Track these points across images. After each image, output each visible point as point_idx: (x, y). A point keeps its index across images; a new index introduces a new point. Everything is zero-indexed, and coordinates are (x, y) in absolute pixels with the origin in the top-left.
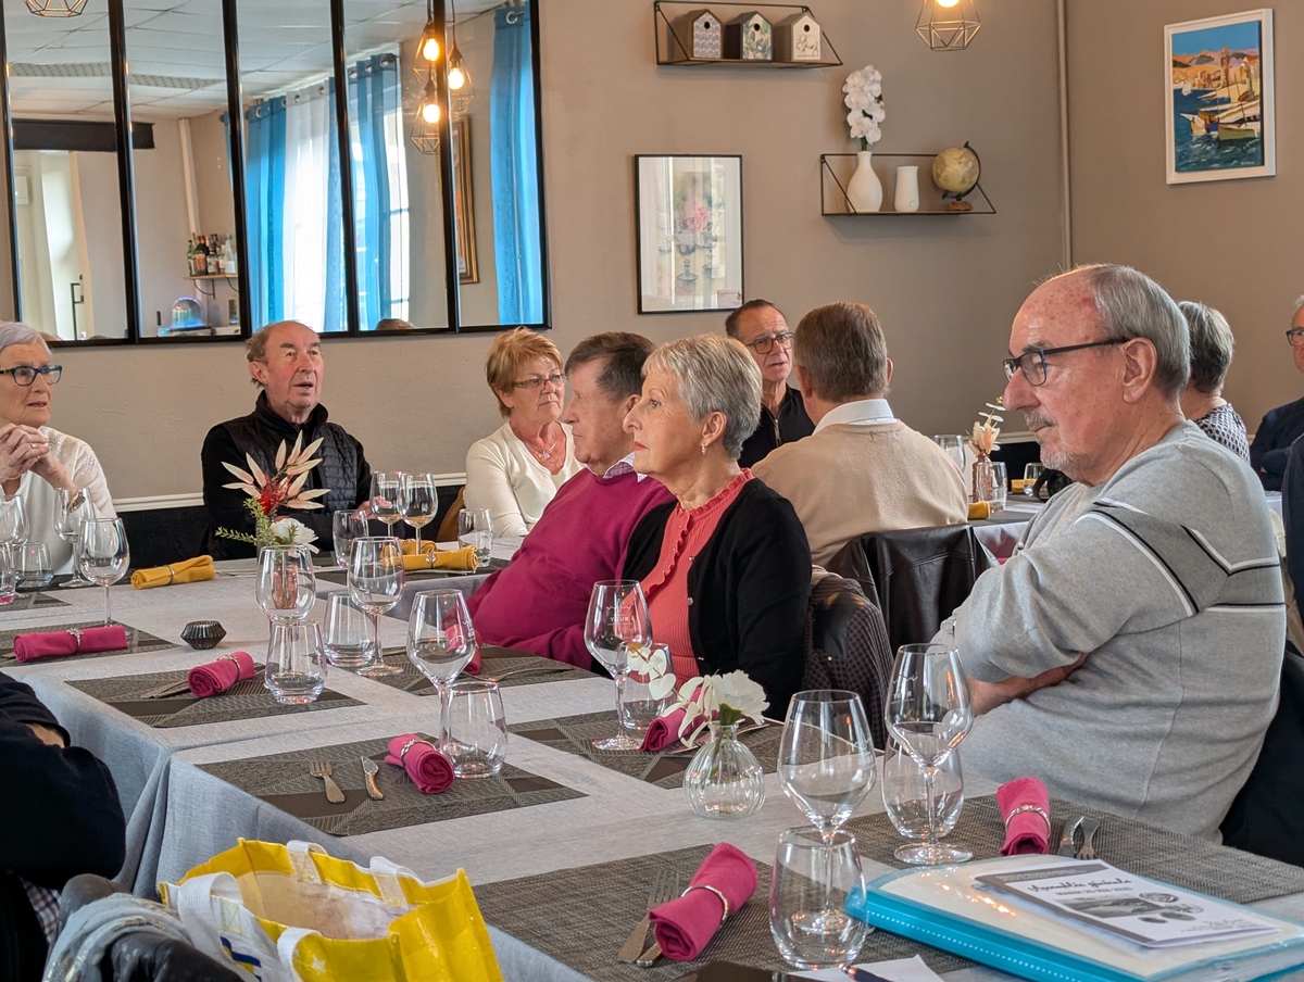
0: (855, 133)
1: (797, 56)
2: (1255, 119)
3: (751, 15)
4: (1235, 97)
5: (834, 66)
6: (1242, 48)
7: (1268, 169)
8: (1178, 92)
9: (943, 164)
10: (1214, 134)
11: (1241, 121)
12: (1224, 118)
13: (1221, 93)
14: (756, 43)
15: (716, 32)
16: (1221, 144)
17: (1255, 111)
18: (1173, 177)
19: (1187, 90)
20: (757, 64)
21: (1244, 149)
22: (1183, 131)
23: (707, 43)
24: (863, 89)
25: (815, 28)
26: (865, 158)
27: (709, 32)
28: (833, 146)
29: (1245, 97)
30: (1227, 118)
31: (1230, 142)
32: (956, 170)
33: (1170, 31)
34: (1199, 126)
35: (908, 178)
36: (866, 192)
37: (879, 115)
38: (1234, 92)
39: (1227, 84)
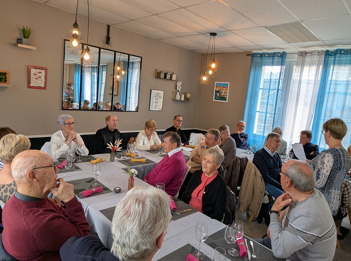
0: (178, 89)
1: (173, 79)
2: (226, 95)
3: (168, 73)
4: (223, 92)
5: (177, 81)
6: (225, 86)
7: (227, 102)
8: (216, 90)
9: (187, 95)
10: (220, 96)
11: (224, 95)
12: (222, 95)
13: (222, 91)
14: (168, 77)
15: (164, 75)
16: (221, 97)
17: (226, 94)
18: (214, 100)
19: (217, 90)
20: (168, 79)
21: (224, 99)
22: (216, 95)
23: (162, 76)
24: (179, 84)
25: (175, 76)
26: (178, 93)
27: (163, 75)
28: (174, 91)
29: (225, 92)
30: (222, 94)
31: (222, 97)
32: (189, 96)
33: (216, 82)
34: (218, 95)
35: (183, 96)
36: (178, 97)
37: (181, 88)
38: (224, 92)
39: (223, 90)
